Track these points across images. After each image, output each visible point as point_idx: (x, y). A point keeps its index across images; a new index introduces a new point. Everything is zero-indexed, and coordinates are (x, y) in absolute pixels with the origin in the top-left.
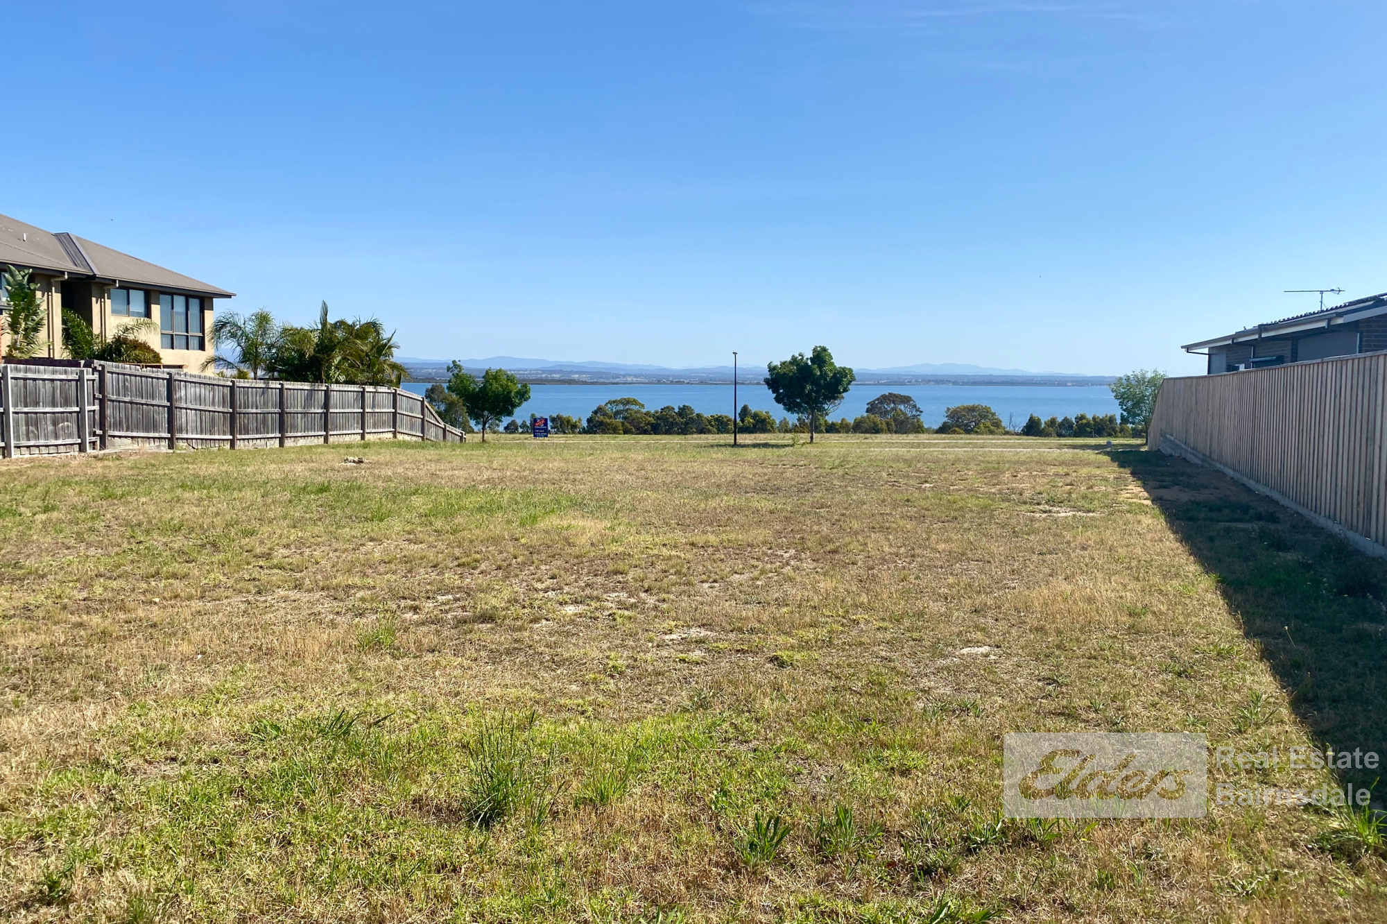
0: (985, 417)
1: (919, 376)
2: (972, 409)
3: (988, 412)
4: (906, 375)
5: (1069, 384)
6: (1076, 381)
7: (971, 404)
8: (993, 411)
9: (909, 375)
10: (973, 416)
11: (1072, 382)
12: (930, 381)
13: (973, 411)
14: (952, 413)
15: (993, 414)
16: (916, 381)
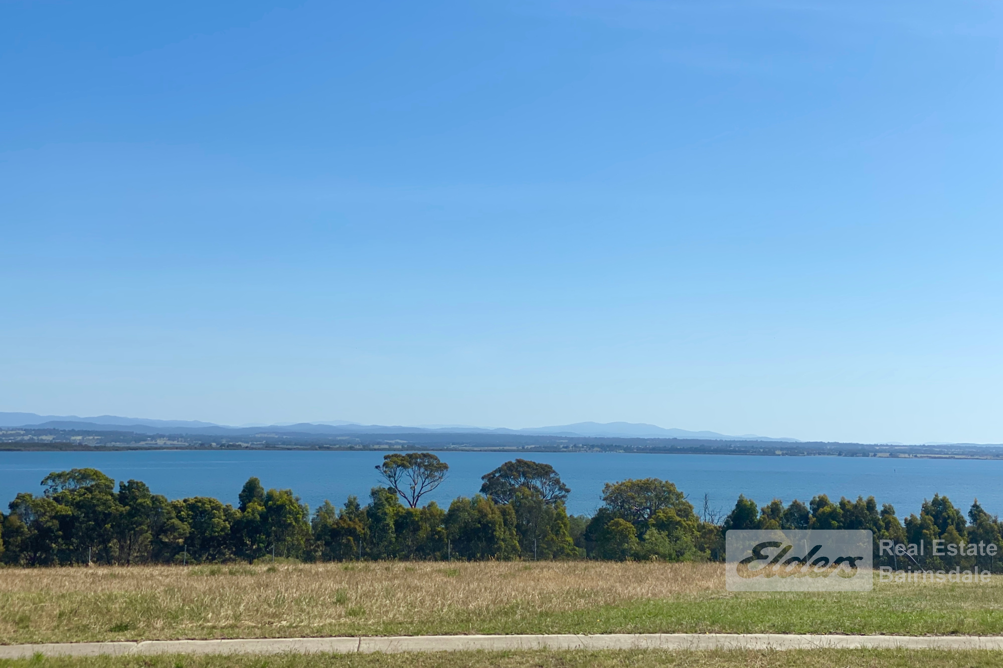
0: (666, 500)
1: (578, 439)
2: (644, 487)
3: (670, 492)
4: (561, 438)
5: (777, 452)
6: (787, 449)
7: (644, 479)
8: (679, 490)
9: (566, 438)
10: (647, 499)
11: (781, 449)
12: (593, 446)
13: (647, 489)
14: (613, 493)
15: (679, 496)
16: (575, 446)
